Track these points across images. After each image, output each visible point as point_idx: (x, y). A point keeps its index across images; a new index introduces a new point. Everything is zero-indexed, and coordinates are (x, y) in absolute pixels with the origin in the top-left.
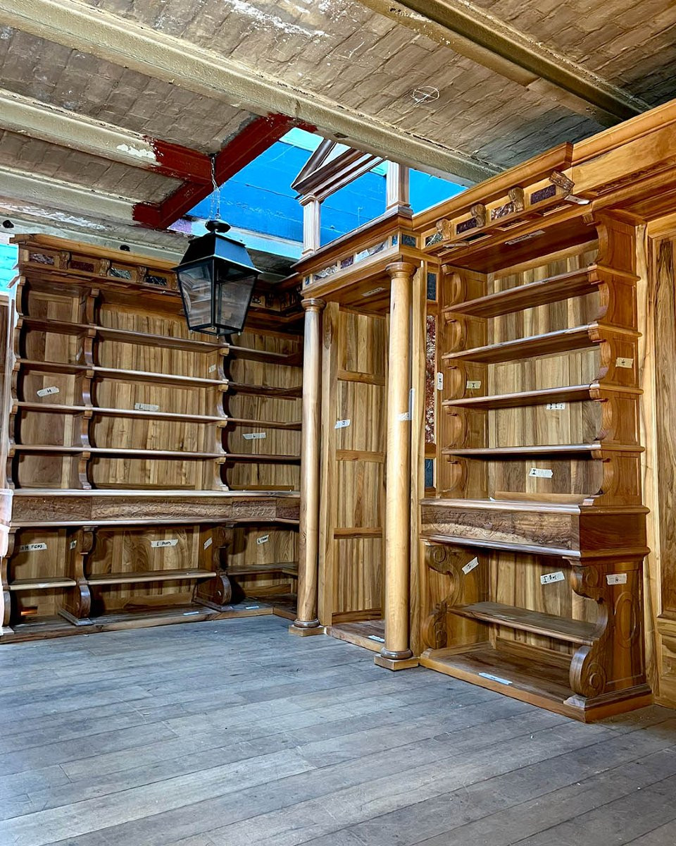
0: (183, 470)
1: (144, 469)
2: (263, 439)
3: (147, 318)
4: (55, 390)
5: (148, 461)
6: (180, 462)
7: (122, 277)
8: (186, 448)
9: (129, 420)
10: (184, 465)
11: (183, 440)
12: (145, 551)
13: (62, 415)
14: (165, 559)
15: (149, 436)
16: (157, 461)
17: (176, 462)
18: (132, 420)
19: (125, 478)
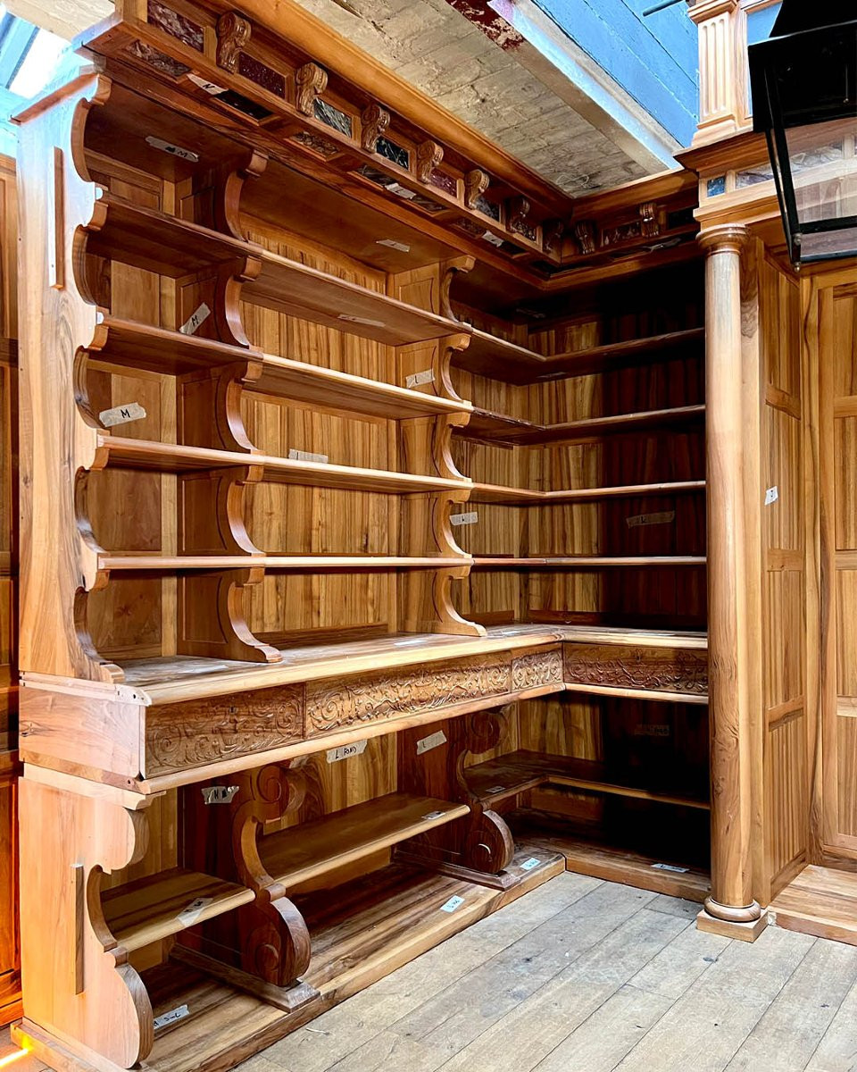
0: (370, 593)
1: (309, 597)
2: (476, 525)
3: (302, 253)
4: (138, 412)
5: (315, 577)
6: (364, 576)
7: (335, 127)
8: (372, 548)
9: (281, 486)
10: (370, 583)
11: (367, 530)
12: (318, 775)
13: (155, 476)
14: (349, 782)
15: (315, 524)
16: (330, 576)
17: (358, 576)
18: (285, 487)
19: (278, 619)
